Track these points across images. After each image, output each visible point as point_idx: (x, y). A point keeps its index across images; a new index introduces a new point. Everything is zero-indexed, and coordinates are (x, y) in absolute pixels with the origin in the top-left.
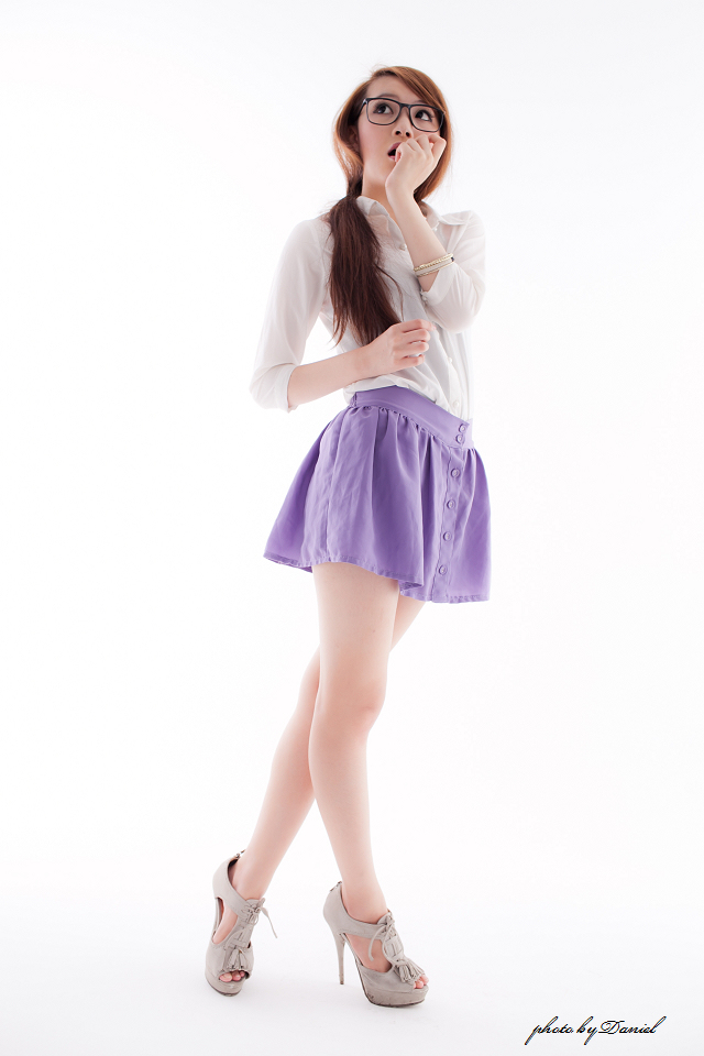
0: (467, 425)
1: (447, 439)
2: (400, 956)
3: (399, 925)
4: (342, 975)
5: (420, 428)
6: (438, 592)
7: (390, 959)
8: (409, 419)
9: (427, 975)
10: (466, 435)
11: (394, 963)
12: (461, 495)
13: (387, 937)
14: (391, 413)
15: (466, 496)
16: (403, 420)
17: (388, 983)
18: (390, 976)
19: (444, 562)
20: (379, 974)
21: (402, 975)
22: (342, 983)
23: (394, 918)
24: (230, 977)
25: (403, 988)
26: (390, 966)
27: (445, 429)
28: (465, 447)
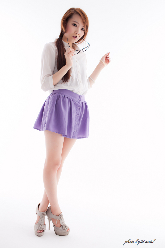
0: (81, 96)
1: (76, 100)
2: (64, 223)
3: (64, 216)
4: (49, 228)
5: (68, 98)
6: (74, 136)
7: (61, 224)
8: (65, 96)
9: (70, 228)
10: (81, 99)
11: (62, 225)
12: (80, 113)
13: (61, 219)
14: (61, 95)
15: (82, 113)
16: (64, 96)
17: (60, 230)
18: (61, 228)
19: (76, 129)
20: (58, 228)
21: (64, 228)
22: (49, 230)
23: (63, 214)
24: (39, 231)
25: (64, 231)
26: (61, 226)
27: (75, 97)
28: (81, 102)
